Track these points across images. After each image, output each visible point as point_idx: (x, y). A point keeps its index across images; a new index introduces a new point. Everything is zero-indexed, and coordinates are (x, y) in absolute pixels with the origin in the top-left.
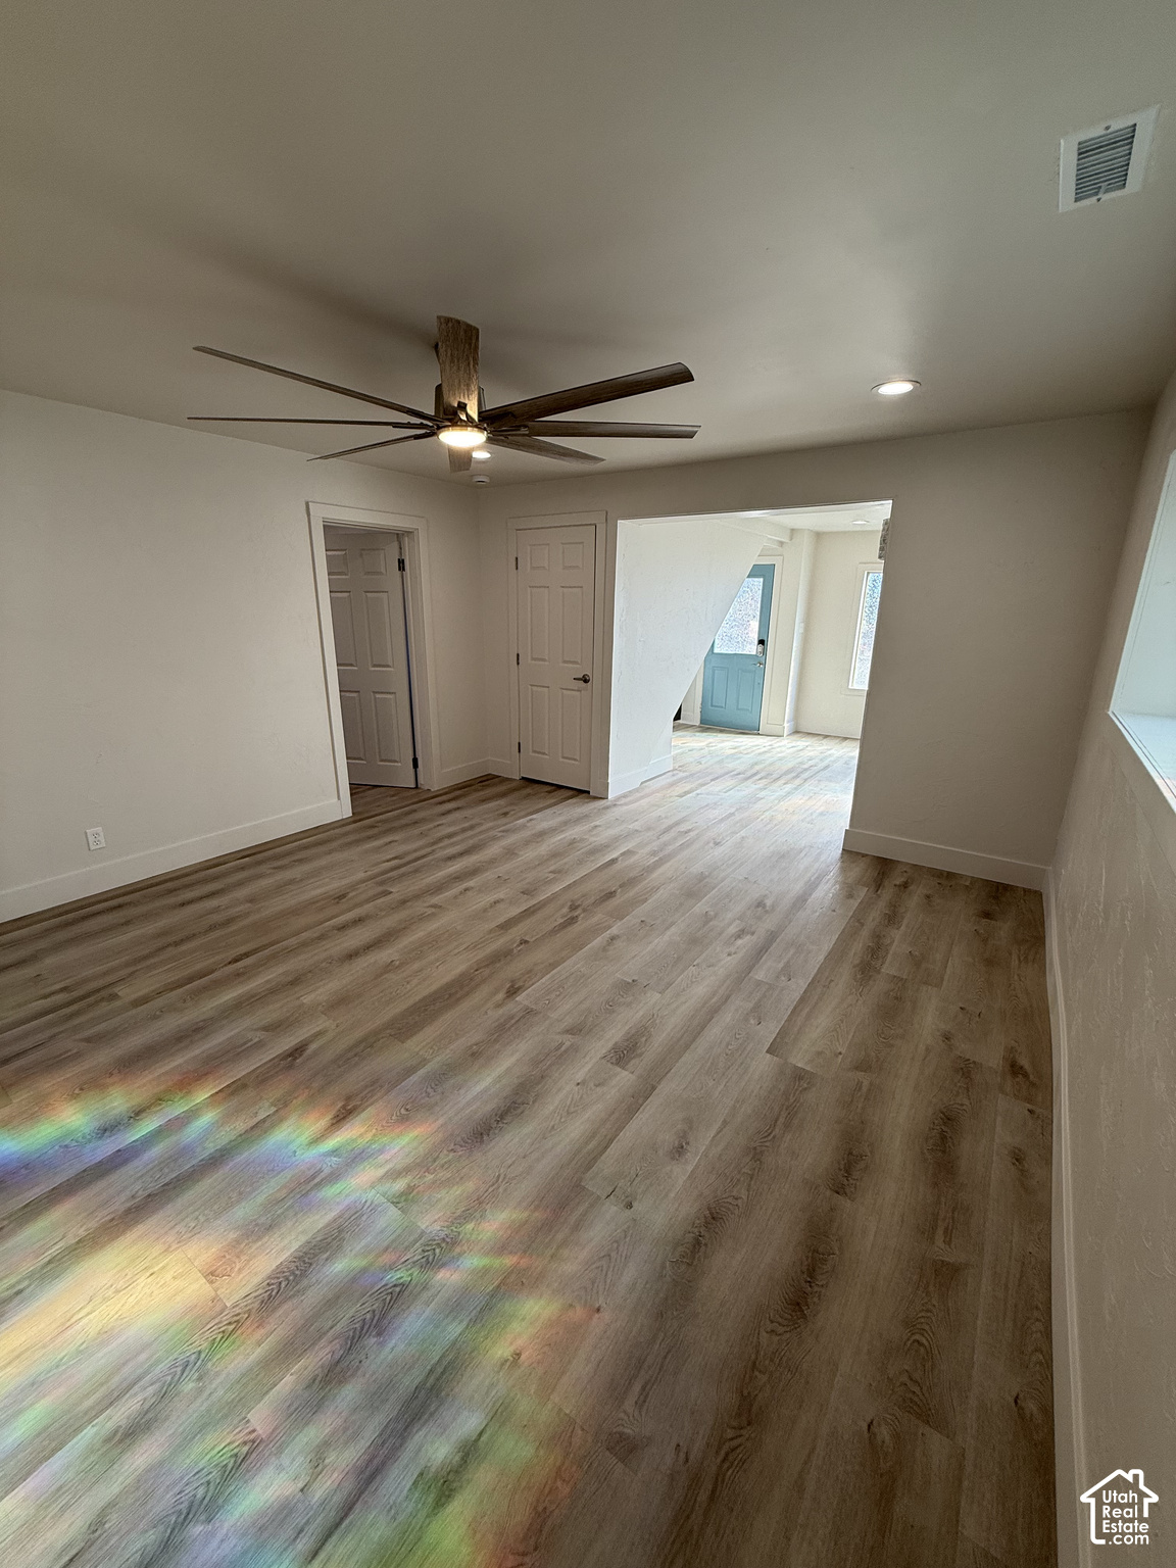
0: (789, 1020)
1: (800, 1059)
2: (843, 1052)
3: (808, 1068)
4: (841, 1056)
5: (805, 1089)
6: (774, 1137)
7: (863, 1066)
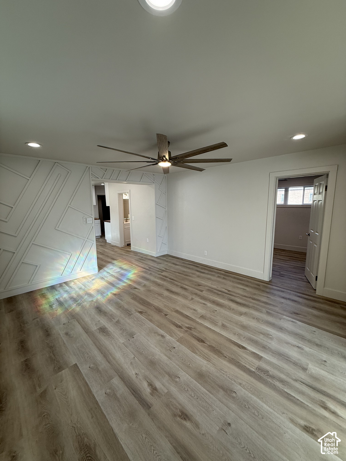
0: (84, 379)
1: (65, 373)
2: (55, 391)
3: (60, 373)
4: (54, 388)
5: (55, 367)
6: (51, 353)
7: (43, 394)
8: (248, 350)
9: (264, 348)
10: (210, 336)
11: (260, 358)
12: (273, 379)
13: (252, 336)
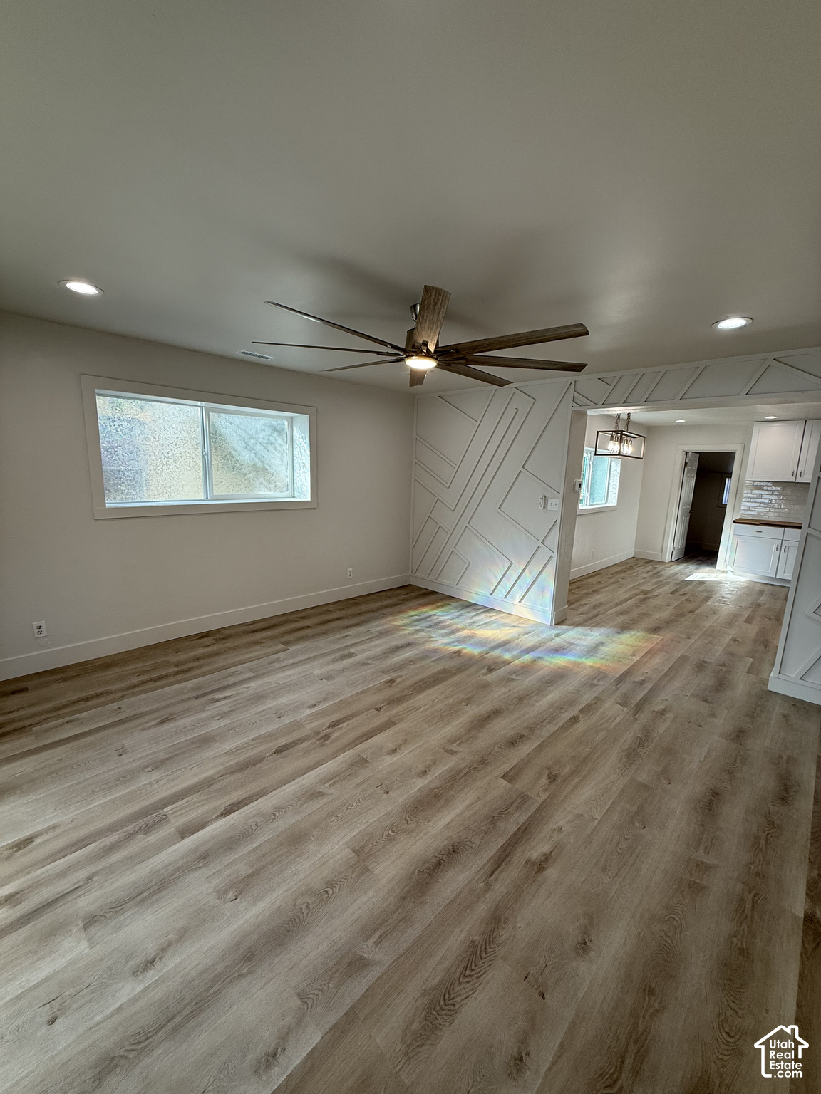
8: (217, 817)
9: (204, 857)
10: (289, 765)
11: (184, 833)
12: (126, 834)
13: (254, 846)
